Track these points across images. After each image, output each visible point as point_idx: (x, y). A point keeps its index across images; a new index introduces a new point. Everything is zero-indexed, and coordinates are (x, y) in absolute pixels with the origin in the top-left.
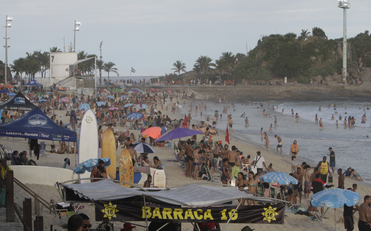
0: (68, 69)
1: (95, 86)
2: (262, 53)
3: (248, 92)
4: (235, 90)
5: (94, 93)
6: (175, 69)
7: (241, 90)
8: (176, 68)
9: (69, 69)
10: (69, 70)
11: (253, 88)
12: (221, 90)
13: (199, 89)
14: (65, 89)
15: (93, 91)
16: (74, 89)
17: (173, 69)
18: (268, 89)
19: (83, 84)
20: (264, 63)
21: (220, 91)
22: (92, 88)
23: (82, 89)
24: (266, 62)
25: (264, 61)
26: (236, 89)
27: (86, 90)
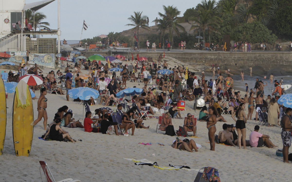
0: (8, 20)
1: (57, 51)
3: (251, 60)
4: (233, 58)
5: (57, 63)
6: (132, 25)
7: (240, 58)
8: (133, 23)
9: (10, 20)
10: (10, 22)
11: (257, 55)
12: (213, 57)
13: (181, 56)
14: (7, 56)
15: (54, 60)
16: (22, 56)
17: (129, 25)
18: (281, 57)
19: (38, 47)
20: (252, 18)
21: (211, 59)
22: (54, 54)
23: (35, 56)
24: (255, 17)
25: (251, 15)
26: (234, 56)
27: (43, 57)
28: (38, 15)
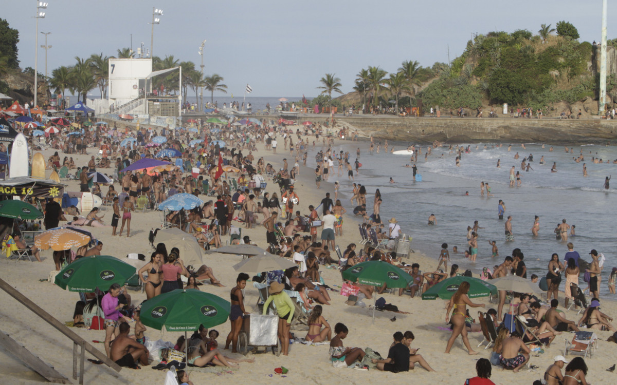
0: (136, 86)
1: (178, 113)
2: (472, 63)
3: (441, 127)
4: (420, 124)
5: (178, 125)
6: (323, 88)
7: (428, 124)
8: (324, 85)
9: (138, 85)
10: (138, 87)
11: (448, 121)
12: (396, 123)
13: (359, 122)
14: (130, 118)
15: (175, 122)
16: (145, 118)
17: (320, 87)
18: (474, 124)
19: (160, 110)
20: (475, 80)
21: (395, 125)
22: (175, 117)
23: (158, 118)
24: (479, 79)
25: (474, 77)
26: (421, 122)
27: (165, 119)
28: (215, 77)
